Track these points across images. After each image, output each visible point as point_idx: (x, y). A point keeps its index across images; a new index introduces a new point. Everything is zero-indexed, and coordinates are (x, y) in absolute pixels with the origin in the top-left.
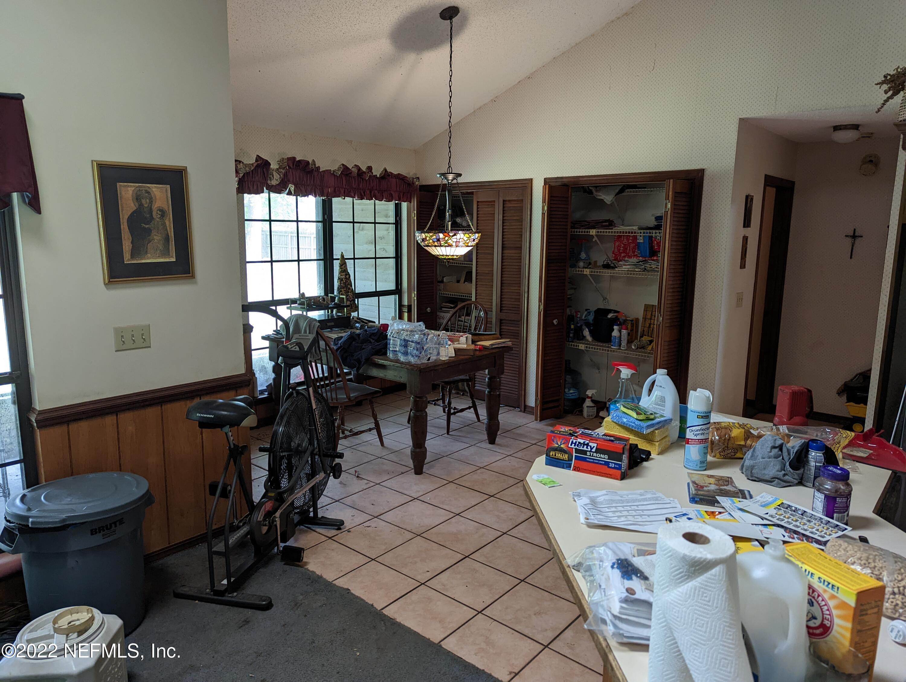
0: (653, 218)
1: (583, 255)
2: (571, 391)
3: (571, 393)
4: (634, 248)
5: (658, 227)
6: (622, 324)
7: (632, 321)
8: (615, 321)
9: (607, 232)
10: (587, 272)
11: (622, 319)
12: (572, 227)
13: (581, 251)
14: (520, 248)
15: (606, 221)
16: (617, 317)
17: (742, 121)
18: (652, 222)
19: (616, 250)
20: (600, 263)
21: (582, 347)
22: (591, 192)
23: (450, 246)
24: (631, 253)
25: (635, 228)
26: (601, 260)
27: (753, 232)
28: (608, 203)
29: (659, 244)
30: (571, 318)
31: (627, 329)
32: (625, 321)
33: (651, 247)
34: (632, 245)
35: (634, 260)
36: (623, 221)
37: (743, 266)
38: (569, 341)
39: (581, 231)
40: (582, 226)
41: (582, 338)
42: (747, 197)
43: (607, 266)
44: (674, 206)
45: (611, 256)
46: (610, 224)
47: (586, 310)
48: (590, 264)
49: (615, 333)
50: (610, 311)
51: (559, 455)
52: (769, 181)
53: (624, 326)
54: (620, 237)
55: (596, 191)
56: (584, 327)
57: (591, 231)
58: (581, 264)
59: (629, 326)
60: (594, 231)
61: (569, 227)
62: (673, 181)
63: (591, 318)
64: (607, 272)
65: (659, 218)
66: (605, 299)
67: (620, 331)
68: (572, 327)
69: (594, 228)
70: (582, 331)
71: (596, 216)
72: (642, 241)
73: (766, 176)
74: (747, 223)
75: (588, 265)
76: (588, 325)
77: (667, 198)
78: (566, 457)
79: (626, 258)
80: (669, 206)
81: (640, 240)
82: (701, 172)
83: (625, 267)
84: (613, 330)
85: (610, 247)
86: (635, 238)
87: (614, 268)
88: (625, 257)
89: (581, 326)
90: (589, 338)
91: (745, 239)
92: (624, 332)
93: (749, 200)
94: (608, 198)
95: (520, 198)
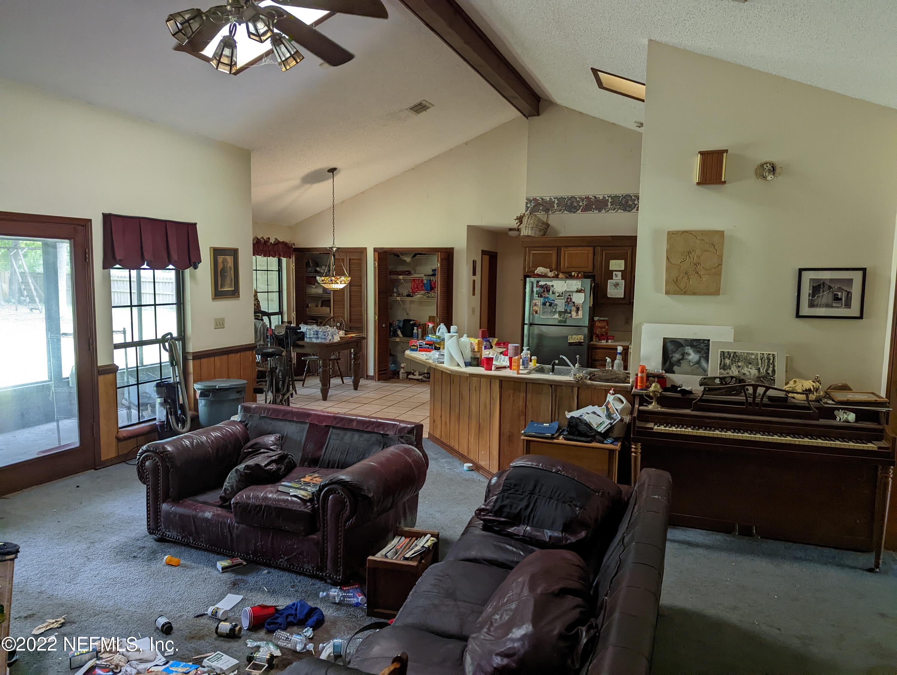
0: (431, 270)
1: (395, 290)
2: (393, 366)
3: (392, 367)
4: (422, 286)
5: (434, 275)
6: (418, 326)
7: (423, 325)
8: (414, 325)
9: (408, 277)
10: (399, 298)
11: (418, 324)
12: (390, 275)
13: (394, 288)
14: (361, 286)
15: (407, 271)
16: (415, 323)
17: (469, 227)
18: (431, 273)
19: (413, 287)
20: (405, 294)
21: (398, 340)
22: (398, 256)
23: (337, 283)
24: (421, 289)
25: (423, 275)
26: (405, 293)
27: (478, 278)
28: (408, 262)
29: (435, 284)
30: (391, 325)
31: (421, 328)
32: (419, 325)
33: (431, 286)
34: (421, 284)
35: (423, 292)
36: (415, 271)
37: (474, 294)
38: (390, 337)
39: (394, 277)
40: (395, 274)
41: (397, 336)
42: (473, 261)
43: (408, 296)
44: (442, 265)
45: (410, 291)
46: (409, 273)
47: (398, 320)
48: (399, 294)
49: (415, 331)
50: (411, 320)
51: (414, 347)
52: (484, 252)
53: (419, 327)
54: (414, 280)
55: (402, 255)
56: (398, 329)
57: (400, 276)
58: (395, 294)
59: (422, 327)
60: (402, 276)
61: (388, 274)
62: (440, 254)
63: (401, 325)
64: (409, 299)
65: (434, 270)
66: (407, 314)
67: (418, 330)
68: (392, 329)
69: (401, 275)
70: (397, 331)
71: (401, 268)
72: (426, 282)
73: (482, 250)
74: (474, 274)
75: (399, 295)
76: (400, 328)
77: (438, 261)
78: (416, 348)
79: (418, 292)
80: (439, 265)
81: (425, 282)
82: (453, 248)
83: (418, 296)
84: (414, 329)
85: (410, 285)
86: (422, 280)
87: (412, 296)
88: (417, 290)
89: (396, 329)
90: (401, 335)
91: (474, 281)
92: (420, 330)
93: (474, 262)
94: (408, 259)
95: (360, 258)
